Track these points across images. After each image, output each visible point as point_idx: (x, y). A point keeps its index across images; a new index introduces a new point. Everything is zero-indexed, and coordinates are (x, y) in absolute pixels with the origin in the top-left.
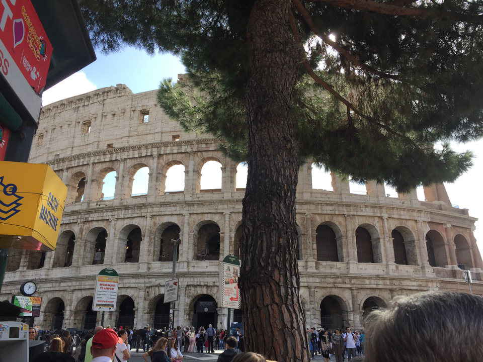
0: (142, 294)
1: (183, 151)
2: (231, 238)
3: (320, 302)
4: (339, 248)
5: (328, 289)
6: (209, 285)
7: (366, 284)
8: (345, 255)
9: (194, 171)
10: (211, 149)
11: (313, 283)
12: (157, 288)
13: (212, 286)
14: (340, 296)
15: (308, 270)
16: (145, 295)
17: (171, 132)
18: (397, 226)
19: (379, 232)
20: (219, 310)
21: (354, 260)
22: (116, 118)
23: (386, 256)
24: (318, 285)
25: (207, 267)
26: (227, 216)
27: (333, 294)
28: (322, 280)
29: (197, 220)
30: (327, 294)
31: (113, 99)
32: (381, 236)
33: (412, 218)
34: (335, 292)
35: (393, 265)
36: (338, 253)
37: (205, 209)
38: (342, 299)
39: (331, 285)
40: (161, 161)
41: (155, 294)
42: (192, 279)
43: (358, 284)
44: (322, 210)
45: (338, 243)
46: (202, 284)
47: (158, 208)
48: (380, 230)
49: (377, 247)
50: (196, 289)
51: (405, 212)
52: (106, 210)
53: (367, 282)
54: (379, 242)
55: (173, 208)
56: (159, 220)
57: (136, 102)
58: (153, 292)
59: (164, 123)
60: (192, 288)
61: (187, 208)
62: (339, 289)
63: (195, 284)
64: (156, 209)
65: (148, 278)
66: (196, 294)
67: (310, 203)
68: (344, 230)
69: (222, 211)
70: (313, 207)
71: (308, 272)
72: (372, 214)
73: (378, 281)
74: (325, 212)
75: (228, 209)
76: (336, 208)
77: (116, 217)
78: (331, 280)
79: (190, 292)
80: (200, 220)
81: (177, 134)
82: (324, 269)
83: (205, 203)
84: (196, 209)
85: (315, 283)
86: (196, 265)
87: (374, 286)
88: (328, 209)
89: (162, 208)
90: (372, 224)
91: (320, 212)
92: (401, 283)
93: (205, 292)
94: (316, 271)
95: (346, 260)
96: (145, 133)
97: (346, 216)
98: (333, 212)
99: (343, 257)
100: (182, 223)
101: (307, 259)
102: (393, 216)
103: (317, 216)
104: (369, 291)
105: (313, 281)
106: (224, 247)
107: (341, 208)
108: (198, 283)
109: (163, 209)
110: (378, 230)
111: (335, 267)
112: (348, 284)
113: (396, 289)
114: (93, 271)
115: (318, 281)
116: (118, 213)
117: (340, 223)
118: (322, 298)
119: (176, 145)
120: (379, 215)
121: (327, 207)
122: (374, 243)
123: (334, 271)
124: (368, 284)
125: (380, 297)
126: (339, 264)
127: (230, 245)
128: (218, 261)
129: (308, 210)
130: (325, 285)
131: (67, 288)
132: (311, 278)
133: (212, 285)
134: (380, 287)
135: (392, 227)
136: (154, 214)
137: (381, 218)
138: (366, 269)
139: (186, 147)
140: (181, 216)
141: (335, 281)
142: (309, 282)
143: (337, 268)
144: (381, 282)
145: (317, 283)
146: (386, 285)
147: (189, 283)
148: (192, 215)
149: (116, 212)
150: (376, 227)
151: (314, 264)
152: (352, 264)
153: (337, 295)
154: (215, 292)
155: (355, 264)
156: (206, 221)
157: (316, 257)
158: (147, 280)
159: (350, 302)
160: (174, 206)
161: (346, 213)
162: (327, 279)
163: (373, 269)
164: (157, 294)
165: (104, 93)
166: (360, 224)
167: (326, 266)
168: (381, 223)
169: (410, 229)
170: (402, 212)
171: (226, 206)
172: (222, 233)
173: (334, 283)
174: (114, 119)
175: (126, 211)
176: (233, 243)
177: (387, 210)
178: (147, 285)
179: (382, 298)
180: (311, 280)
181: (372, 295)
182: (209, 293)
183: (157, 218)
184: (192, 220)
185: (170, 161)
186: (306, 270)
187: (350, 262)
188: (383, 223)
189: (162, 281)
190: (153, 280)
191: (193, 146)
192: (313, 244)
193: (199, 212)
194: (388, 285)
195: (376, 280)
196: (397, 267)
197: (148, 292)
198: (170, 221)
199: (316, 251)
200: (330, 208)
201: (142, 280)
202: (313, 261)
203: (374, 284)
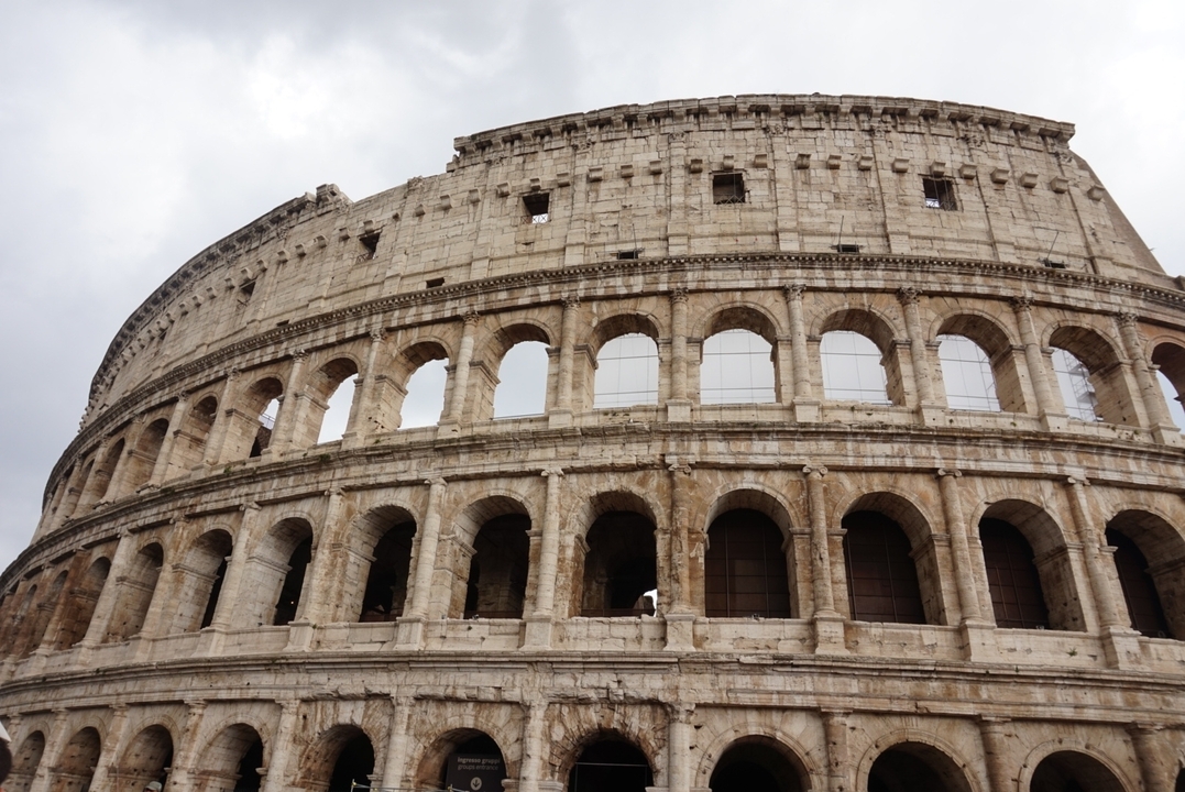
0: (289, 721)
1: (448, 314)
2: (562, 548)
3: (867, 766)
4: (925, 585)
5: (896, 722)
6: (482, 697)
7: (1037, 705)
8: (948, 600)
9: (472, 364)
10: (521, 302)
11: (838, 695)
12: (330, 705)
13: (492, 702)
14: (941, 747)
15: (819, 651)
16: (296, 727)
17: (425, 273)
18: (1120, 508)
19: (1061, 527)
20: (509, 786)
21: (984, 618)
22: (306, 261)
23: (1099, 606)
24: (857, 703)
25: (483, 639)
26: (554, 482)
27: (912, 738)
28: (872, 686)
29: (465, 498)
30: (893, 740)
31: (306, 224)
32: (1070, 539)
33: (1168, 483)
34: (922, 732)
35: (1127, 635)
36: (925, 599)
37: (490, 464)
38: (950, 760)
39: (907, 707)
40: (391, 345)
41: (323, 721)
42: (431, 677)
43: (1007, 704)
44: (858, 455)
45: (922, 566)
46: (461, 693)
47: (362, 468)
48: (1062, 519)
49: (1059, 578)
50: (442, 709)
51: (1143, 463)
52: (235, 480)
53: (1039, 694)
54: (1067, 560)
55: (401, 466)
56: (363, 499)
57: (355, 220)
58: (319, 716)
59: (411, 255)
60: (432, 708)
61: (439, 462)
62: (937, 722)
63: (441, 692)
64: (356, 471)
65: (307, 671)
66: (440, 728)
67: (818, 433)
68: (937, 519)
69: (538, 466)
70: (827, 446)
71: (819, 658)
72: (1030, 469)
73: (1080, 693)
74: (869, 462)
75: (556, 459)
76: (907, 448)
77: (256, 498)
78: (904, 687)
79: (423, 722)
80: (473, 496)
81: (439, 277)
82: (877, 648)
83: (489, 443)
84: (465, 464)
85: (845, 695)
86: (450, 634)
87: (1069, 713)
88: (879, 453)
89: (371, 467)
90: (1033, 501)
91: (851, 462)
92: (1168, 704)
93: (469, 723)
94: (845, 653)
95: (952, 618)
96: (362, 284)
97: (941, 473)
98: (897, 462)
99: (941, 610)
100: (423, 509)
101: (815, 612)
102: (1102, 475)
103: (843, 477)
104: (1047, 731)
105: (838, 689)
106: (537, 577)
107: (921, 449)
108: (449, 691)
109: (373, 469)
110: (1057, 519)
111: (917, 642)
112: (967, 701)
113: (1153, 724)
114: (181, 652)
115: (855, 690)
116: (263, 488)
117: (924, 499)
118: (875, 753)
119: (429, 300)
120: (1054, 470)
121: (875, 446)
122: (1045, 568)
123: (912, 654)
124: (1044, 705)
125: (1093, 753)
126: (929, 634)
127: (561, 569)
128: (517, 621)
129: (811, 455)
130: (883, 705)
131: (112, 701)
132: (830, 680)
133: (491, 698)
134: (1091, 715)
135: (1103, 510)
136: (349, 483)
137: (1062, 481)
138: (1029, 651)
139: (456, 303)
140: (420, 488)
141: (917, 690)
142: (823, 694)
143: (923, 646)
144: (1089, 696)
145: (852, 696)
146: (1112, 708)
147: (423, 691)
148: (451, 485)
149: (260, 485)
150: (1048, 511)
151: (839, 630)
152: (976, 631)
153: (931, 742)
154: (501, 723)
155: (987, 633)
156: (491, 498)
157: (846, 607)
158: (304, 678)
159: (980, 768)
160: (402, 459)
161: (939, 464)
162: (888, 683)
163: (1054, 653)
164: (329, 724)
165: (290, 212)
166: (992, 500)
167: (883, 637)
168: (1065, 499)
169: (1168, 519)
170: (1132, 465)
171: (550, 453)
172: (536, 534)
173: (916, 698)
174: (299, 266)
175: (284, 479)
176: (569, 563)
177: (1081, 456)
178: (304, 694)
179: (1102, 759)
180: (830, 684)
181: (1065, 747)
182: (484, 726)
183: (359, 495)
184: (452, 496)
185: (413, 343)
186: (813, 652)
187: (968, 622)
188: (1071, 498)
189: (344, 681)
190: (321, 678)
191: (473, 299)
192: (832, 564)
193: (471, 471)
194: (1118, 709)
195: (1071, 691)
196: (1143, 646)
197: (305, 717)
198: (389, 503)
199: (844, 587)
200: (886, 448)
201: (290, 678)
202: (834, 620)
203: (1067, 705)
